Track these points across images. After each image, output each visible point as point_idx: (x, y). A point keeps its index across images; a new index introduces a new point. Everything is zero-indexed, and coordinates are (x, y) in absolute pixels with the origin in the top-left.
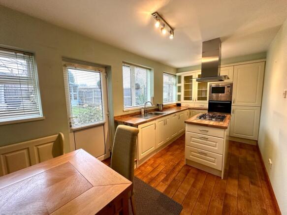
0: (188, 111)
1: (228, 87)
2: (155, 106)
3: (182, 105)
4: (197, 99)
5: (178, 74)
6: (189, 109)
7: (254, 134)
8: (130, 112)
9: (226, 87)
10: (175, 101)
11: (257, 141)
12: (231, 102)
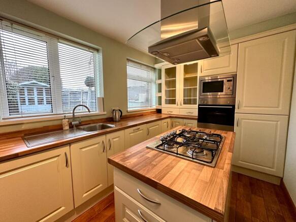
0: (169, 120)
1: (228, 81)
2: (106, 114)
3: (163, 112)
4: (182, 103)
5: (157, 66)
6: (170, 117)
7: (275, 165)
8: (23, 127)
9: (225, 80)
10: (155, 106)
11: (282, 179)
12: (234, 106)
